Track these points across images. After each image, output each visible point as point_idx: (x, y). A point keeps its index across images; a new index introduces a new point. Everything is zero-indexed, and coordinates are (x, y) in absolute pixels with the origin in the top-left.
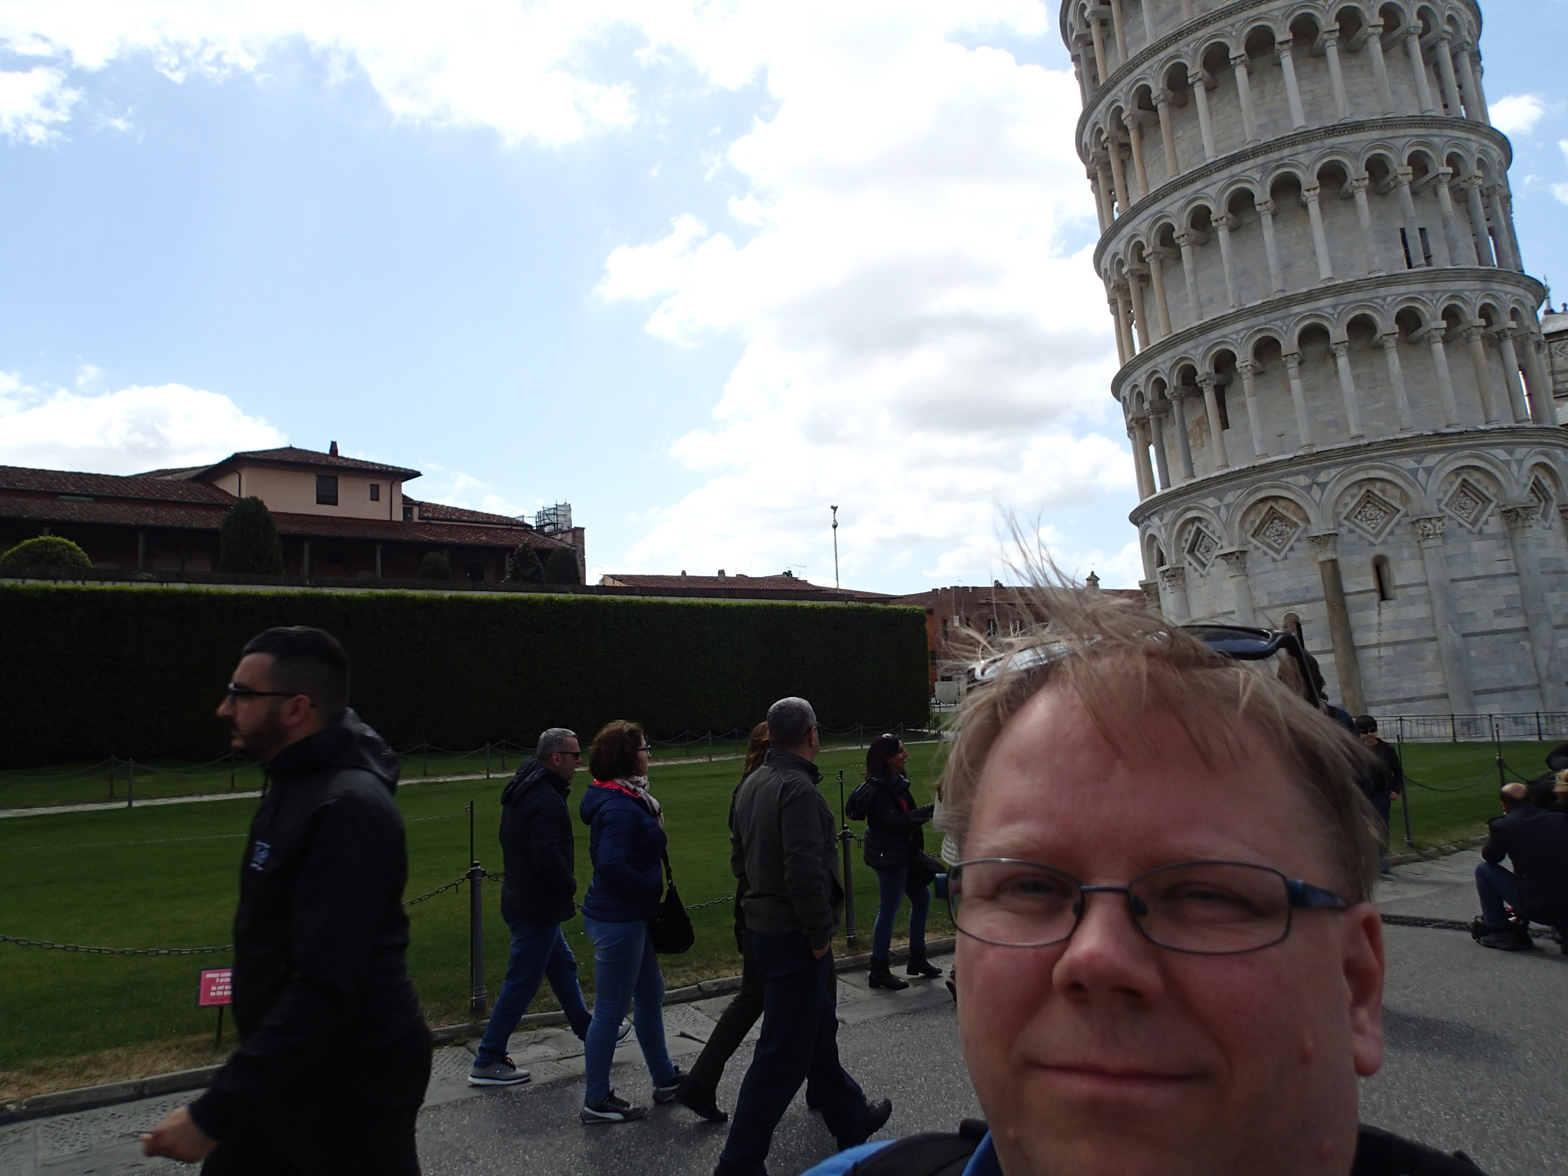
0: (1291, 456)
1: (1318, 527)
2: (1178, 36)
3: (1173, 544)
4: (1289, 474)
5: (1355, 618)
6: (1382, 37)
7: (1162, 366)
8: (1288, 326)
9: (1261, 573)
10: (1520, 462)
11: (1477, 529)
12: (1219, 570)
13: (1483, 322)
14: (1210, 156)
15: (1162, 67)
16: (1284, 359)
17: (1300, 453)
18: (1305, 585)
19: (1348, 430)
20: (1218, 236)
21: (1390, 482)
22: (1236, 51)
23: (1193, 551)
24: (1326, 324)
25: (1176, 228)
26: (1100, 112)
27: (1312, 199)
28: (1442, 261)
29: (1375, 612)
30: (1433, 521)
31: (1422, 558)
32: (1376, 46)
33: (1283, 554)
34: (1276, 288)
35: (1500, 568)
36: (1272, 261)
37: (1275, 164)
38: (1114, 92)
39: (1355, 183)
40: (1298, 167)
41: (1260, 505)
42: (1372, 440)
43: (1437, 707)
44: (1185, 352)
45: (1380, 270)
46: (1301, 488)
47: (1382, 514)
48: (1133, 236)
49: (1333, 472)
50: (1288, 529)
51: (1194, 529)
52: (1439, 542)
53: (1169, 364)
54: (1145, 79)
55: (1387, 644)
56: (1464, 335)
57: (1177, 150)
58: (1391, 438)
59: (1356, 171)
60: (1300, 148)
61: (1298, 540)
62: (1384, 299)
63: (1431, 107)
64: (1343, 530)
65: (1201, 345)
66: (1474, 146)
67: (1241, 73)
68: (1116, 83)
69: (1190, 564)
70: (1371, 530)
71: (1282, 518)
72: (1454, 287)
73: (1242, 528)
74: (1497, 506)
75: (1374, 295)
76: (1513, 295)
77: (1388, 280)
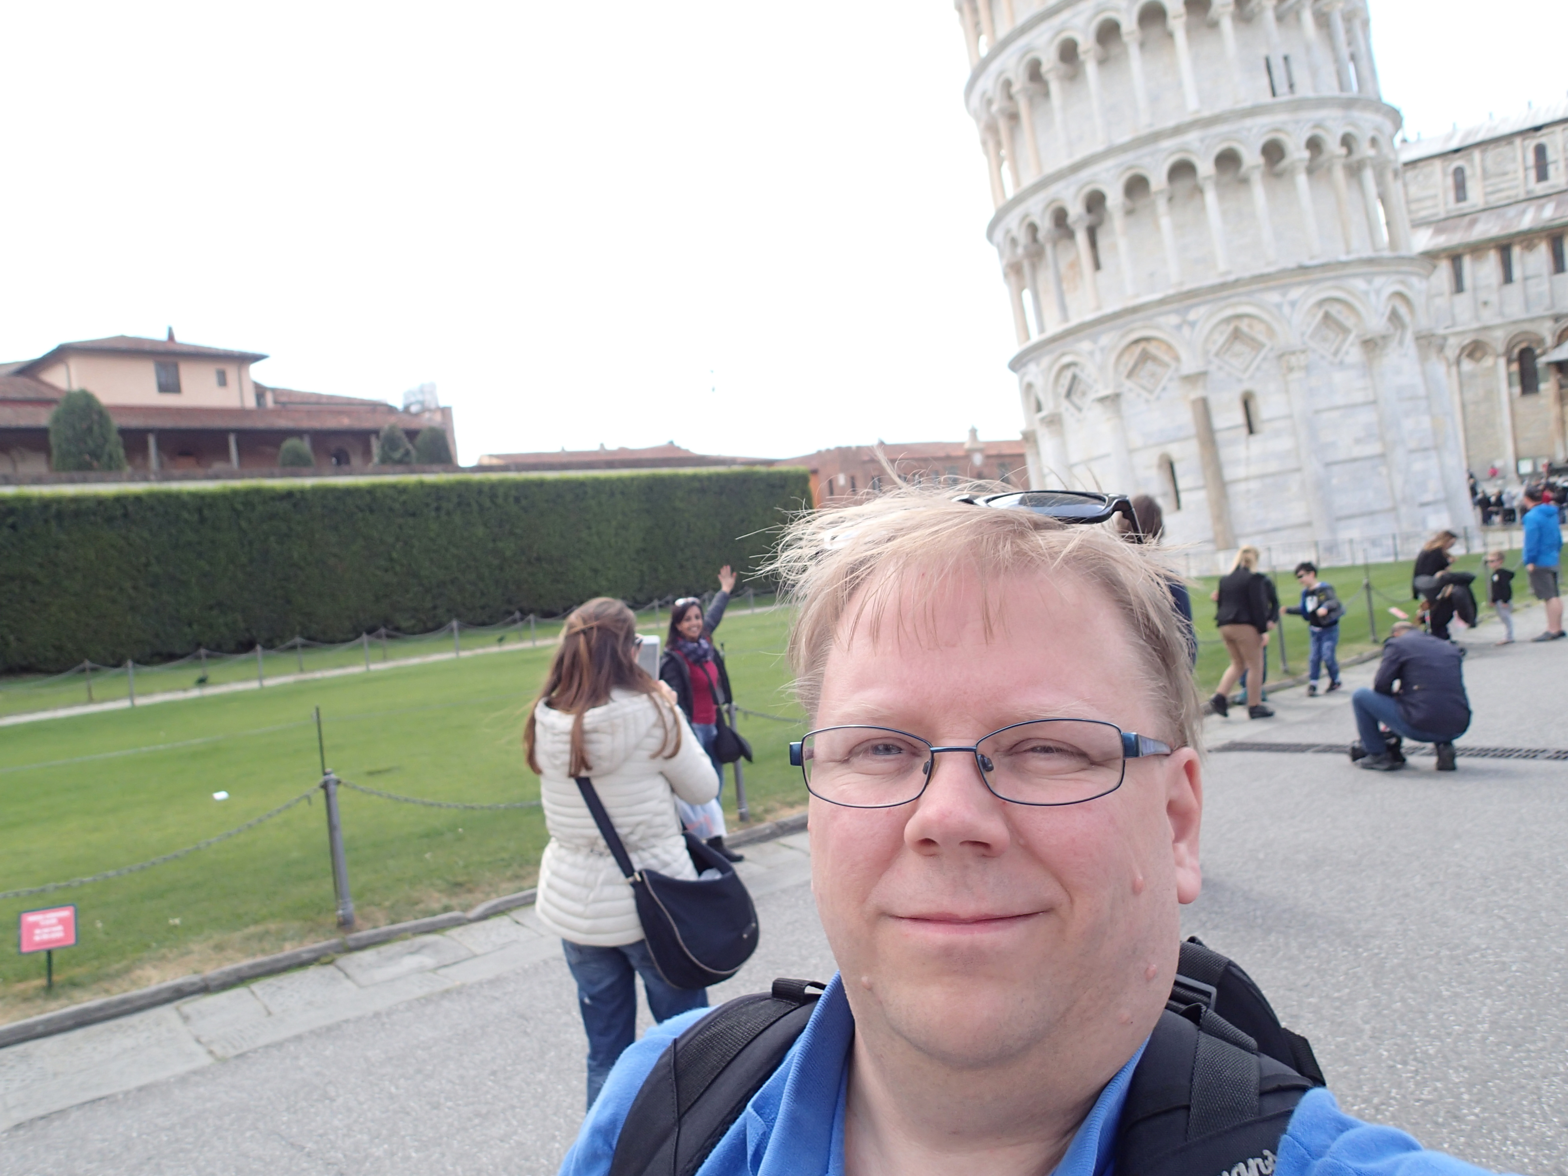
0: (1164, 295)
1: (1190, 365)
3: (1050, 391)
4: (1161, 315)
5: (1226, 454)
7: (1034, 209)
8: (1156, 162)
9: (1135, 414)
10: (1378, 292)
11: (1337, 361)
12: (1095, 414)
13: (1343, 151)
16: (1153, 196)
17: (1171, 292)
18: (1177, 424)
19: (1216, 266)
20: (1085, 70)
21: (1256, 317)
23: (1070, 395)
24: (1193, 159)
25: (1044, 62)
27: (1178, 25)
28: (1304, 90)
29: (1244, 446)
30: (1298, 354)
31: (1287, 392)
33: (1155, 395)
34: (1144, 124)
35: (1359, 397)
36: (1140, 95)
39: (1221, 9)
41: (1133, 347)
42: (1240, 276)
43: (1302, 535)
44: (1056, 194)
45: (1245, 101)
46: (1173, 327)
47: (1249, 349)
48: (1001, 73)
49: (1202, 310)
50: (1160, 369)
51: (1070, 374)
52: (1302, 374)
53: (1040, 206)
55: (1256, 477)
56: (1326, 165)
58: (1258, 273)
61: (1171, 379)
62: (1251, 130)
64: (1212, 368)
65: (1072, 185)
69: (1067, 410)
70: (1239, 366)
71: (1154, 359)
72: (1317, 116)
73: (1116, 371)
74: (1357, 336)
75: (1240, 126)
76: (1373, 122)
77: (1253, 111)
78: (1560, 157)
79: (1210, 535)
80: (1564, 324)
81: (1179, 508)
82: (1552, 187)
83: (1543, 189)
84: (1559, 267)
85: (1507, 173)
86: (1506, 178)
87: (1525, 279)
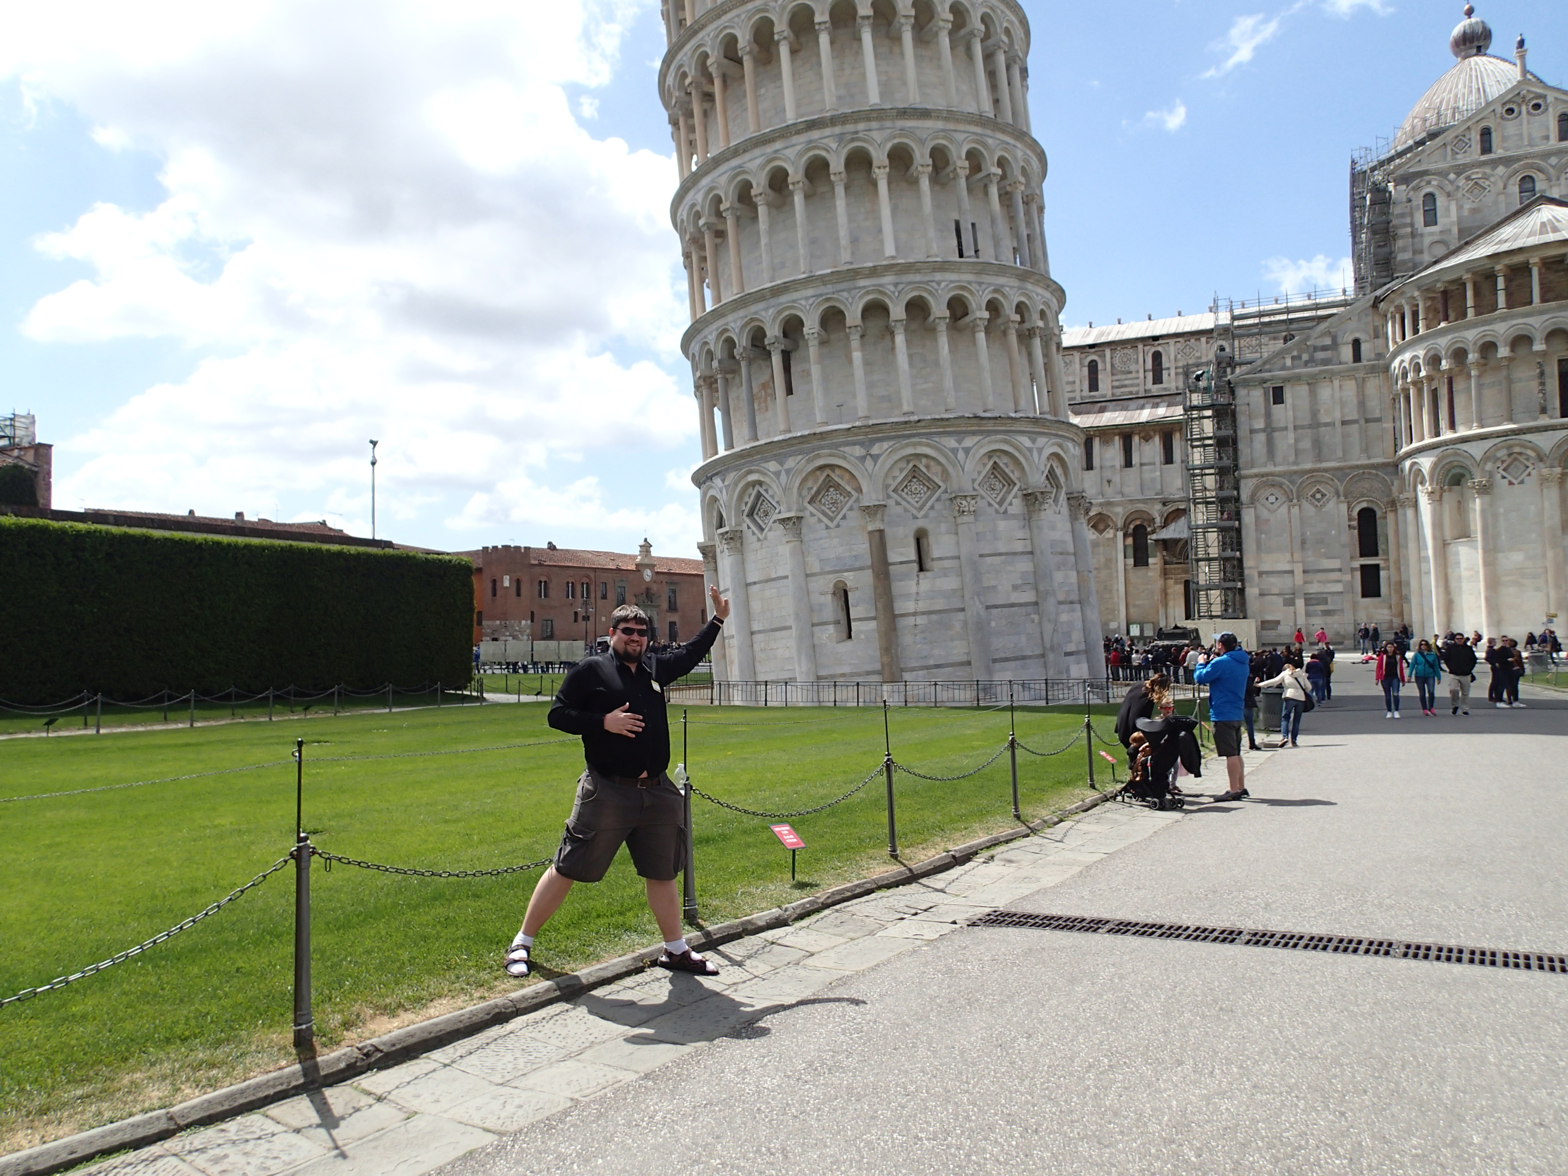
0: (849, 426)
1: (870, 497)
3: (733, 507)
4: (846, 444)
5: (898, 587)
6: (951, 33)
7: (733, 325)
8: (853, 298)
9: (815, 539)
10: (1040, 450)
11: (1002, 510)
12: (776, 534)
13: (1017, 318)
14: (790, 117)
15: (750, 18)
16: (847, 330)
17: (857, 424)
18: (854, 553)
19: (900, 405)
20: (793, 201)
21: (933, 459)
22: (821, 16)
23: (752, 514)
24: (887, 301)
25: (754, 185)
26: (686, 54)
27: (881, 175)
28: (987, 255)
29: (914, 582)
30: (968, 499)
31: (957, 534)
32: (945, 41)
33: (835, 522)
34: (843, 260)
35: (1019, 547)
36: (843, 232)
37: (850, 137)
38: (701, 35)
39: (920, 168)
40: (871, 144)
41: (818, 473)
42: (922, 417)
43: (961, 673)
44: (756, 313)
45: (937, 256)
46: (857, 458)
47: (925, 489)
48: (712, 189)
49: (885, 445)
50: (842, 498)
51: (754, 493)
52: (971, 518)
53: (739, 323)
54: (732, 27)
55: (923, 613)
56: (1003, 328)
57: (760, 107)
58: (937, 417)
59: (922, 158)
60: (874, 125)
61: (851, 509)
62: (939, 283)
63: (987, 109)
64: (891, 502)
65: (772, 307)
66: (1019, 154)
67: (824, 39)
68: (703, 27)
69: (749, 528)
70: (915, 504)
71: (837, 487)
72: (997, 282)
73: (800, 495)
74: (1020, 489)
75: (931, 279)
76: (1043, 297)
77: (943, 266)
78: (1172, 365)
79: (878, 666)
80: (1171, 508)
81: (850, 637)
82: (1165, 389)
83: (1158, 390)
84: (1169, 459)
85: (1131, 372)
86: (1130, 376)
87: (1142, 465)
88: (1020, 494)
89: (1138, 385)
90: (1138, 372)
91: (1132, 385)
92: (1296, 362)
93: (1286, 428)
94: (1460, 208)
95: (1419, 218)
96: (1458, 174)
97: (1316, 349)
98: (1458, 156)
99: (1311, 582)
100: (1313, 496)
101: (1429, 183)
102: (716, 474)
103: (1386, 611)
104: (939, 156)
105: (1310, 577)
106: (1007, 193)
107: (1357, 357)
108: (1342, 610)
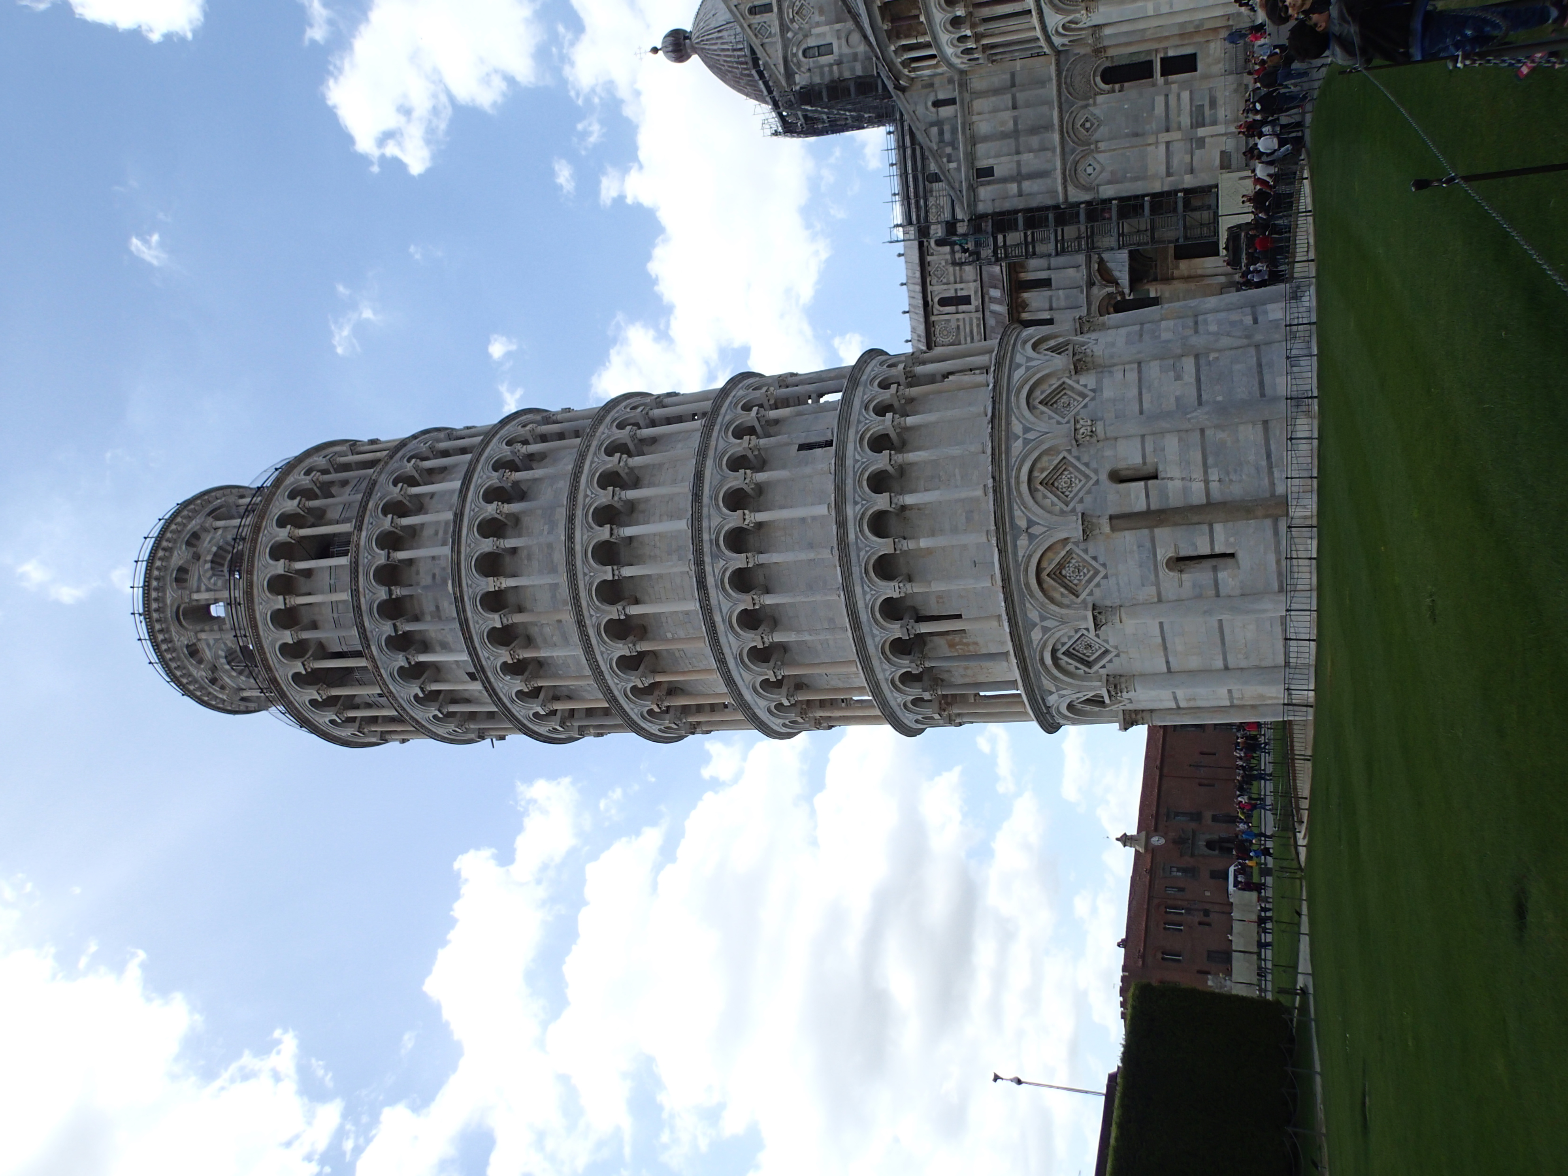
0: (996, 549)
1: (1073, 529)
2: (581, 624)
3: (1079, 683)
4: (1015, 554)
5: (1175, 501)
6: (630, 455)
7: (888, 673)
8: (866, 546)
10: (1029, 359)
11: (1091, 394)
12: (1111, 636)
14: (694, 606)
16: (898, 552)
17: (994, 541)
18: (1135, 548)
19: (976, 500)
21: (1034, 464)
22: (607, 573)
23: (1089, 662)
24: (870, 512)
26: (632, 709)
29: (1170, 484)
31: (1116, 439)
32: (637, 461)
33: (1101, 568)
34: (829, 556)
35: (1132, 376)
36: (803, 556)
37: (714, 548)
38: (616, 693)
39: (747, 481)
40: (722, 528)
41: (1045, 586)
42: (990, 476)
44: (876, 647)
47: (1066, 473)
49: (1017, 513)
50: (1073, 561)
51: (1065, 658)
52: (1100, 424)
53: (886, 666)
54: (611, 660)
55: (1206, 473)
58: (990, 459)
60: (705, 524)
61: (1086, 551)
62: (857, 461)
63: (699, 423)
64: (1080, 508)
65: (871, 630)
67: (627, 572)
68: (609, 689)
70: (1082, 483)
71: (1061, 565)
72: (858, 407)
73: (1068, 607)
74: (1070, 378)
75: (851, 469)
76: (875, 366)
77: (840, 457)
78: (952, 287)
79: (1268, 522)
80: (1097, 278)
81: (1232, 555)
82: (976, 292)
83: (976, 300)
84: (1046, 283)
85: (958, 327)
86: (962, 327)
87: (1051, 309)
88: (1074, 378)
89: (971, 320)
90: (958, 320)
91: (971, 325)
92: (953, 158)
93: (1019, 163)
94: (818, 24)
95: (825, 60)
96: (789, 29)
97: (941, 141)
98: (773, 32)
99: (1179, 123)
100: (1087, 130)
101: (795, 55)
102: (1043, 700)
103: (1212, 45)
104: (737, 463)
105: (1174, 125)
106: (775, 403)
107: (951, 102)
108: (1210, 89)
